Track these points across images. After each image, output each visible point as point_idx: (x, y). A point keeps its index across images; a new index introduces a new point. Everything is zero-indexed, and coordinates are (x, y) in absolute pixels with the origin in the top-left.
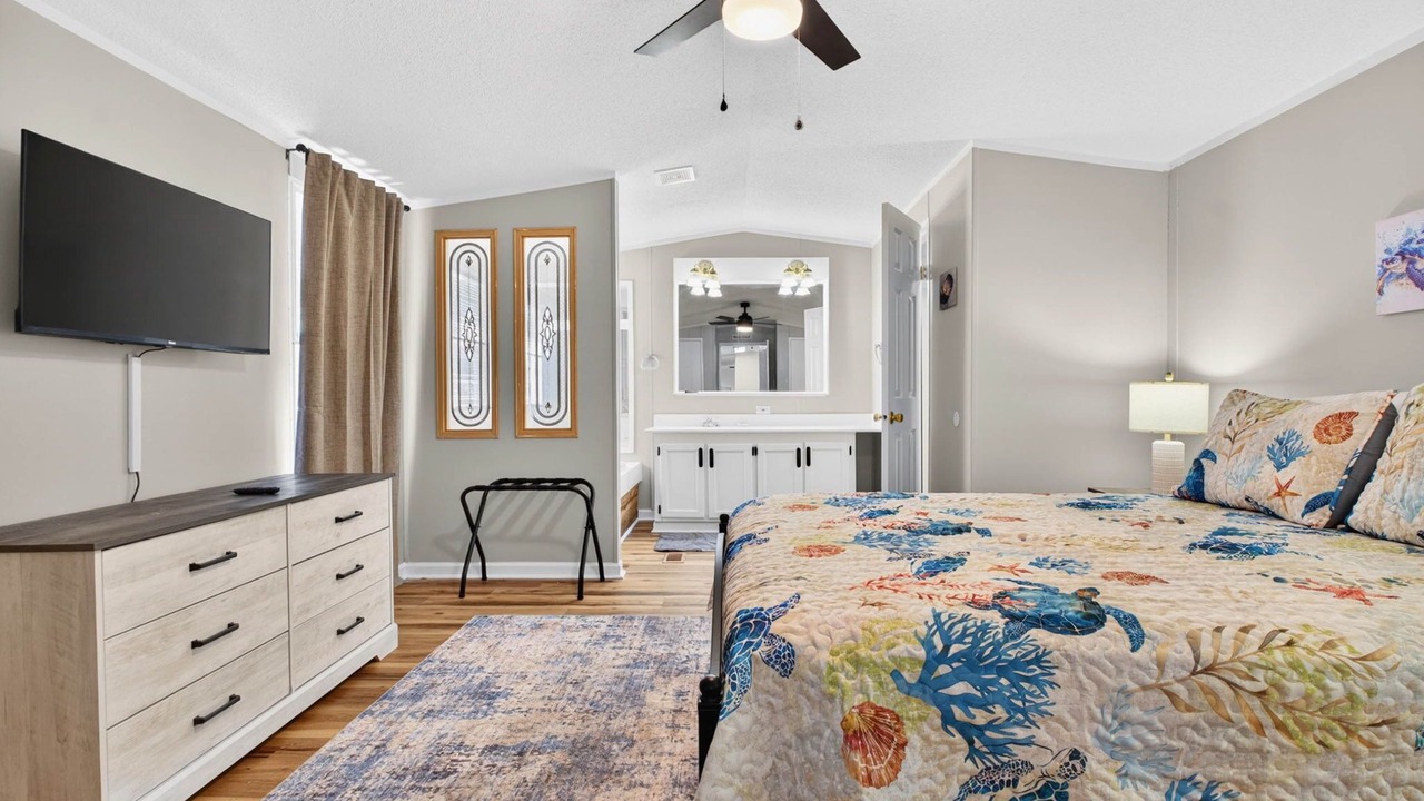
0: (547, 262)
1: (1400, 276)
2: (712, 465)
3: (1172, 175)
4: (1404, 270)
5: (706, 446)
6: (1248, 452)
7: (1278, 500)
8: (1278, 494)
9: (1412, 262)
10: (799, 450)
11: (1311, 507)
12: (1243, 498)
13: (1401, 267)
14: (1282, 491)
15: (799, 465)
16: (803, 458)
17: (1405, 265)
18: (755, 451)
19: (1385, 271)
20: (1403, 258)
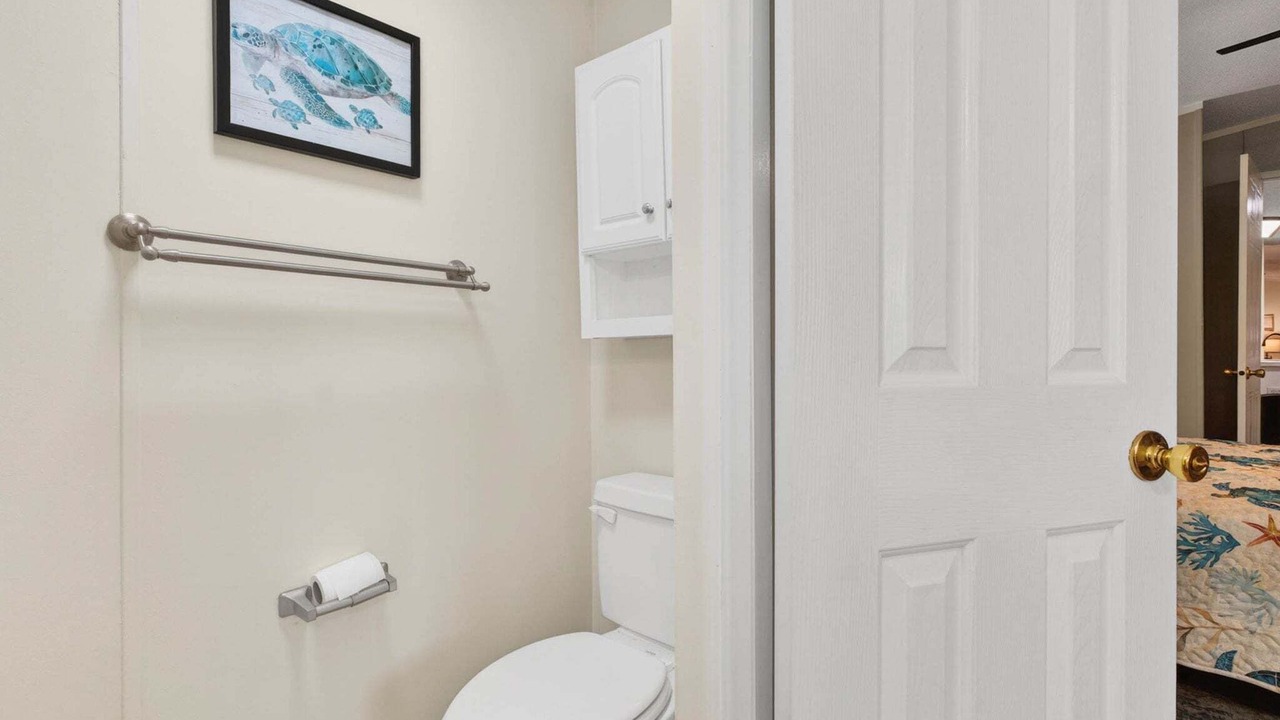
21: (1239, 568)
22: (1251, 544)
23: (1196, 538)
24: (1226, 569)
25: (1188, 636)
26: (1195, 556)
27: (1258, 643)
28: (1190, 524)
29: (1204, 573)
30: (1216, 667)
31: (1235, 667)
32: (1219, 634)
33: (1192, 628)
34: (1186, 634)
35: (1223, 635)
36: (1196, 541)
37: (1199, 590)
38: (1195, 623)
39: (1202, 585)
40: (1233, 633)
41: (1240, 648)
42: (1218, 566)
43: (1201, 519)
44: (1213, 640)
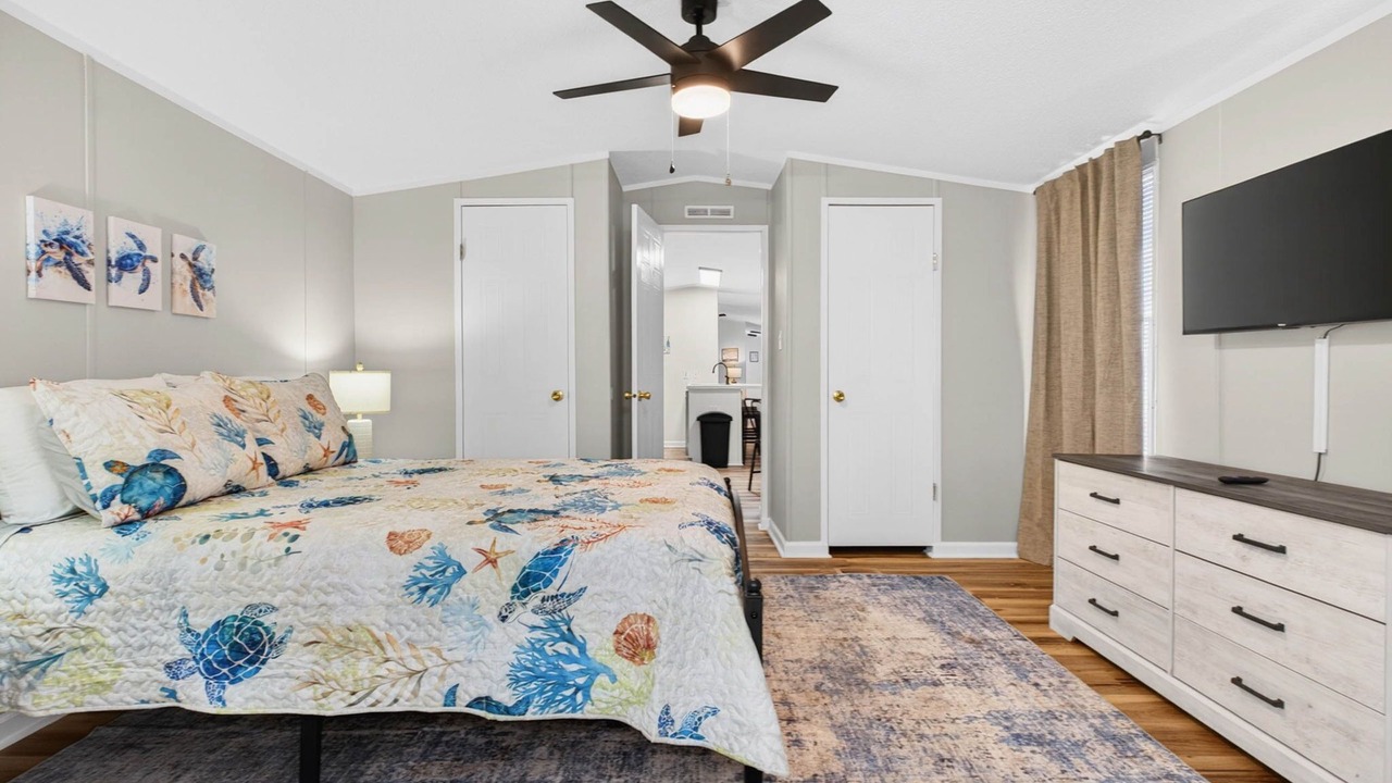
21: (465, 596)
22: (475, 570)
23: (433, 572)
24: (455, 600)
25: (423, 679)
26: (432, 592)
27: (475, 672)
28: (430, 558)
29: (438, 608)
30: (445, 705)
31: (458, 702)
32: (445, 669)
33: (426, 670)
34: (421, 677)
35: (449, 670)
36: (431, 576)
37: (434, 627)
38: (429, 664)
39: (437, 621)
40: (456, 666)
41: (461, 680)
42: (450, 598)
43: (440, 552)
44: (442, 677)
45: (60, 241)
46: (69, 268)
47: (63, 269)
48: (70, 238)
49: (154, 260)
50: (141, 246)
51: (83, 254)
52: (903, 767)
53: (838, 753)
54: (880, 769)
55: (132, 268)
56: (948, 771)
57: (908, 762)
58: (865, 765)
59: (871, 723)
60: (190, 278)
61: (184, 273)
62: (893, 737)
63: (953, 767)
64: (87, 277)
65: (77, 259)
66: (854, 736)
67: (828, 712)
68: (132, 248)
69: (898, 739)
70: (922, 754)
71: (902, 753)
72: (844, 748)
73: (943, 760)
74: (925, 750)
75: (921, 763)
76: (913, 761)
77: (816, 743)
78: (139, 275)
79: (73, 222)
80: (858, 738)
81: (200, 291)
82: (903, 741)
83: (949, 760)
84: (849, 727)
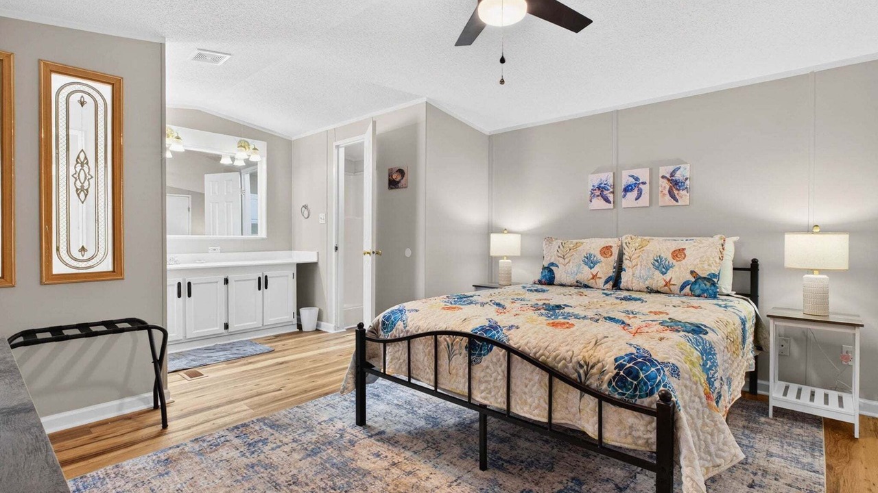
0: (82, 104)
1: (598, 196)
2: (189, 295)
3: (490, 137)
4: (599, 194)
5: (184, 280)
6: (573, 263)
7: (593, 281)
8: (593, 278)
9: (602, 191)
10: (259, 278)
11: (606, 282)
12: (575, 281)
13: (598, 193)
14: (594, 277)
15: (259, 289)
16: (263, 283)
17: (600, 192)
18: (226, 281)
19: (592, 193)
20: (599, 189)
45: (599, 188)
46: (602, 197)
47: (600, 198)
48: (603, 185)
49: (644, 183)
50: (637, 179)
51: (608, 190)
52: (315, 469)
53: (353, 460)
54: (326, 462)
55: (632, 190)
56: (290, 478)
57: (314, 473)
58: (335, 461)
59: (349, 486)
60: (668, 187)
61: (666, 185)
62: (330, 483)
63: (286, 482)
64: (609, 198)
65: (605, 192)
66: (352, 473)
67: (381, 480)
68: (632, 181)
69: (327, 484)
70: (308, 481)
71: (320, 476)
72: (352, 464)
73: (294, 483)
74: (307, 484)
75: (306, 476)
76: (310, 475)
77: (368, 459)
78: (635, 193)
79: (604, 179)
80: (350, 473)
81: (676, 192)
82: (323, 485)
83: (290, 485)
84: (360, 477)
